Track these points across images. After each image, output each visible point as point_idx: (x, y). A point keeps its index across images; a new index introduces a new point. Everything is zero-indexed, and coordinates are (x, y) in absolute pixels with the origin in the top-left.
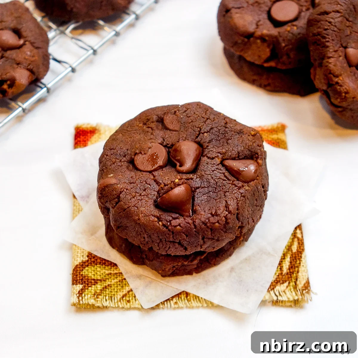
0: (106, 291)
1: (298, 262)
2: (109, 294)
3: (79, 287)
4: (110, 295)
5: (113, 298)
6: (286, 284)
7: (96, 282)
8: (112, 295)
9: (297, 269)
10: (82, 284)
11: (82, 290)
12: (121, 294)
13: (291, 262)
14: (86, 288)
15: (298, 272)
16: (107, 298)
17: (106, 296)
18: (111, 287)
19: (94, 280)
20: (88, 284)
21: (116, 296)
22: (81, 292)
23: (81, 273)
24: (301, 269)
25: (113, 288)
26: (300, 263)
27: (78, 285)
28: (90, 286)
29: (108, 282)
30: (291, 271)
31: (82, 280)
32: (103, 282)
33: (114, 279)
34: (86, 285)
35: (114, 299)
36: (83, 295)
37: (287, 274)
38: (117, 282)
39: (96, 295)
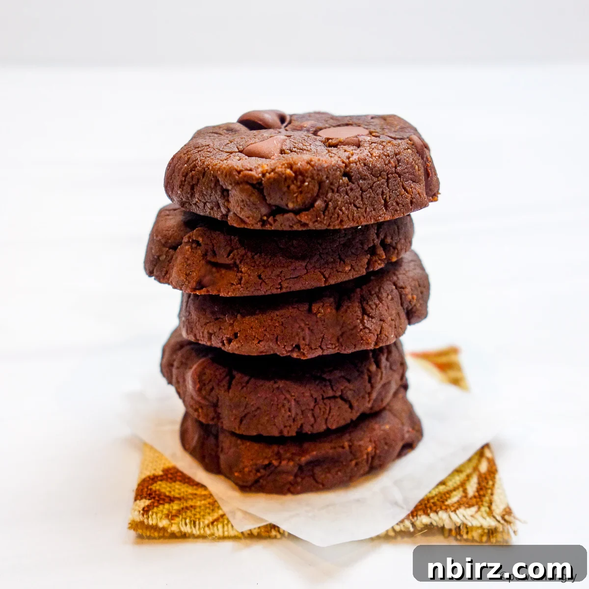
0: (186, 512)
1: (491, 483)
2: (190, 517)
3: (145, 503)
4: (193, 519)
5: (197, 522)
6: (474, 509)
7: (171, 500)
8: (196, 519)
9: (489, 491)
10: (149, 499)
11: (148, 506)
12: (210, 519)
13: (479, 483)
14: (156, 504)
15: (492, 494)
16: (188, 521)
17: (185, 519)
18: (195, 509)
19: (168, 497)
20: (158, 501)
21: (202, 520)
22: (146, 509)
23: (150, 487)
24: (497, 491)
25: (198, 510)
26: (493, 485)
27: (144, 500)
28: (161, 504)
29: (190, 503)
30: (482, 493)
31: (150, 494)
32: (182, 501)
33: (201, 501)
34: (156, 502)
35: (199, 523)
36: (150, 513)
37: (475, 497)
38: (205, 505)
39: (171, 516)
